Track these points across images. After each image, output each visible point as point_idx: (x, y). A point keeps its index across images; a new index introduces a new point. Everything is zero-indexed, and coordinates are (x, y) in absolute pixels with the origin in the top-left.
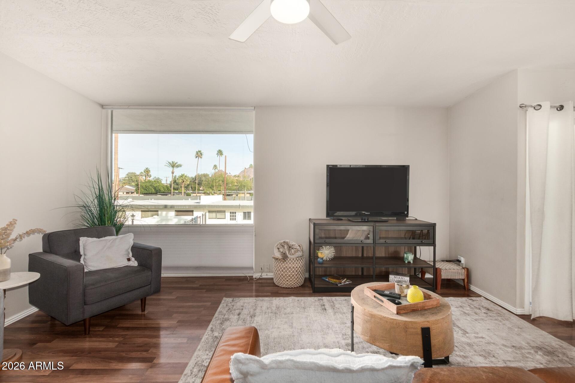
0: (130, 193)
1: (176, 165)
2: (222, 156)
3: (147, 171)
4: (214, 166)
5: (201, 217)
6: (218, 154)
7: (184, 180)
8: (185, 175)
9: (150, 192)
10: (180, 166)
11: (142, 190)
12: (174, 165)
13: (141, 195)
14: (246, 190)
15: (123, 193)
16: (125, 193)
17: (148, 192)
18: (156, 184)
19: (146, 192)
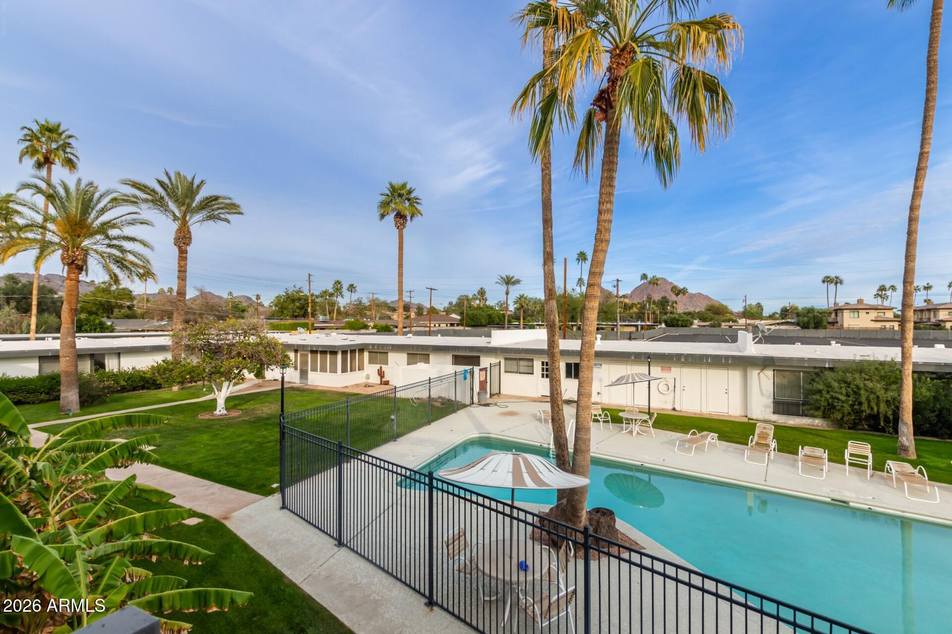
0: (456, 325)
1: (513, 280)
2: (585, 263)
3: (482, 292)
4: (579, 280)
5: (489, 369)
6: (578, 259)
7: (524, 304)
8: (525, 296)
9: (479, 324)
10: (518, 282)
11: (468, 320)
12: (509, 281)
13: (467, 328)
14: (618, 321)
15: (447, 325)
16: (449, 325)
17: (476, 324)
18: (489, 311)
19: (473, 323)
